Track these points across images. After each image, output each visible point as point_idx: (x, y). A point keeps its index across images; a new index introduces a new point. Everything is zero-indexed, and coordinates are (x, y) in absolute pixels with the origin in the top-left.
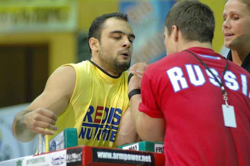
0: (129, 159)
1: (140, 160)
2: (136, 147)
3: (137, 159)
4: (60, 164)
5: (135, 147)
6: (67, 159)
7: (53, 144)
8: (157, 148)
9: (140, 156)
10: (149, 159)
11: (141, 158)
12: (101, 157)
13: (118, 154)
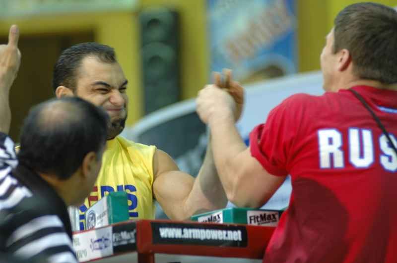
0: (209, 238)
1: (225, 238)
2: (219, 217)
3: (221, 236)
4: (103, 247)
5: (217, 217)
6: (114, 240)
7: (91, 216)
8: (250, 217)
9: (225, 232)
10: (238, 236)
11: (227, 235)
12: (166, 236)
13: (190, 231)
